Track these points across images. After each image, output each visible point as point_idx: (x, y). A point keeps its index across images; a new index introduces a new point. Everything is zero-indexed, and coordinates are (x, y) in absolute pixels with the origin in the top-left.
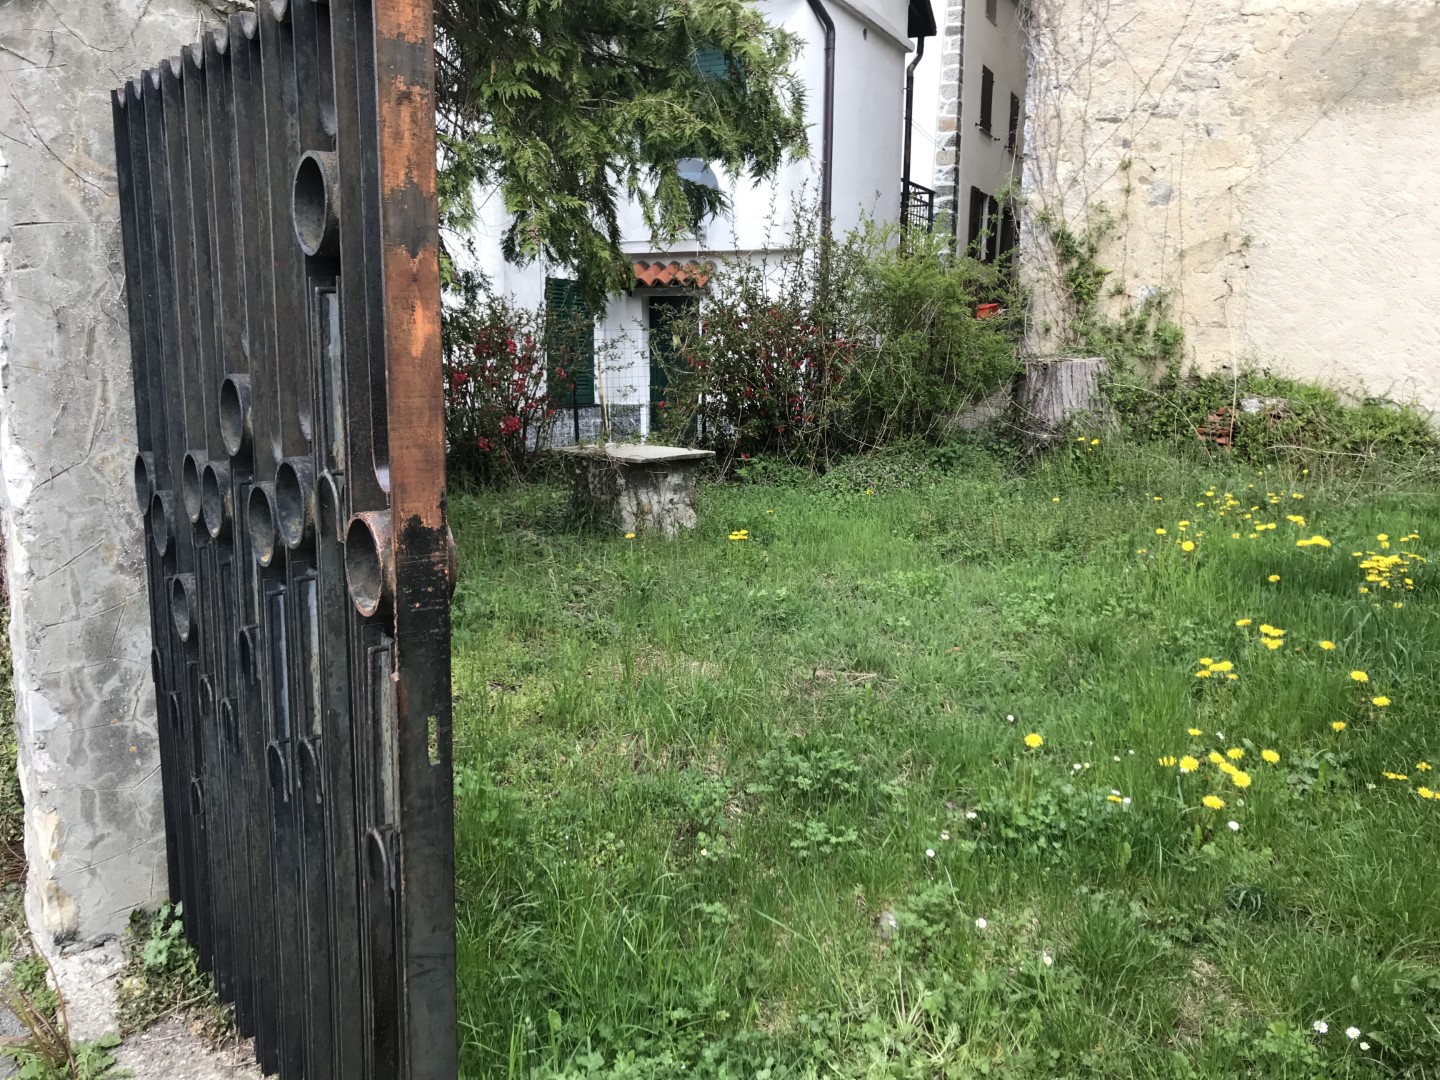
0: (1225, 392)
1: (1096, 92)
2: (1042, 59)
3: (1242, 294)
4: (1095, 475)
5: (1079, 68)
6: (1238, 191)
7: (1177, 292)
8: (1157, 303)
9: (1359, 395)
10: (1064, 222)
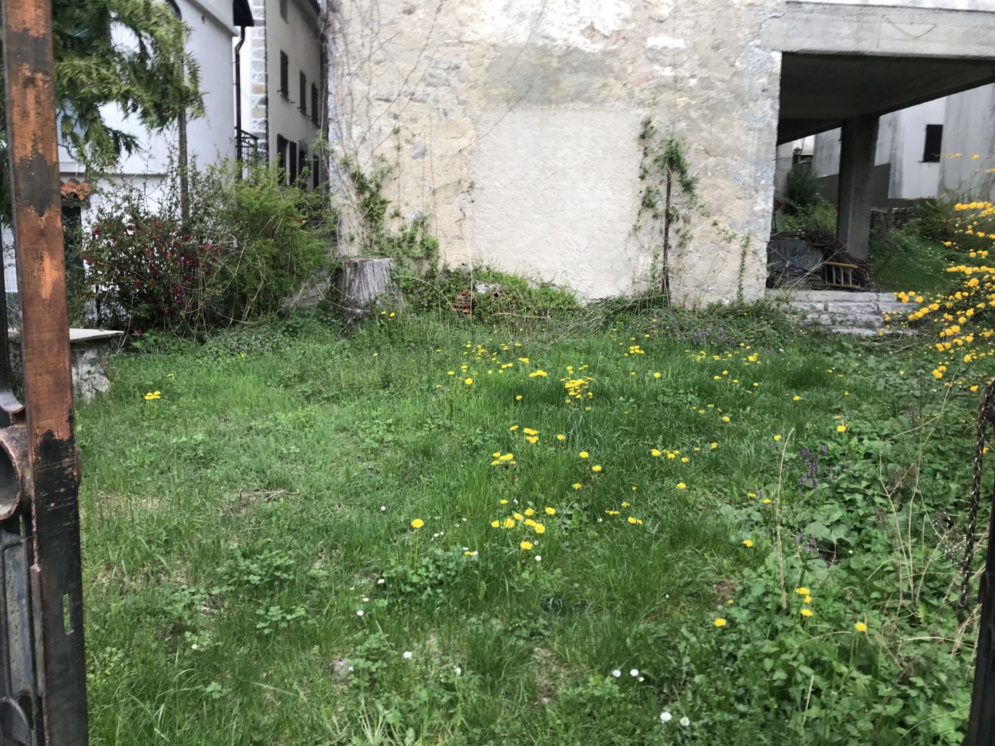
0: (467, 281)
1: (374, 81)
2: (338, 55)
3: (471, 219)
4: (396, 337)
5: (363, 63)
6: (465, 153)
7: (432, 216)
8: (421, 223)
9: (539, 281)
10: (359, 167)
